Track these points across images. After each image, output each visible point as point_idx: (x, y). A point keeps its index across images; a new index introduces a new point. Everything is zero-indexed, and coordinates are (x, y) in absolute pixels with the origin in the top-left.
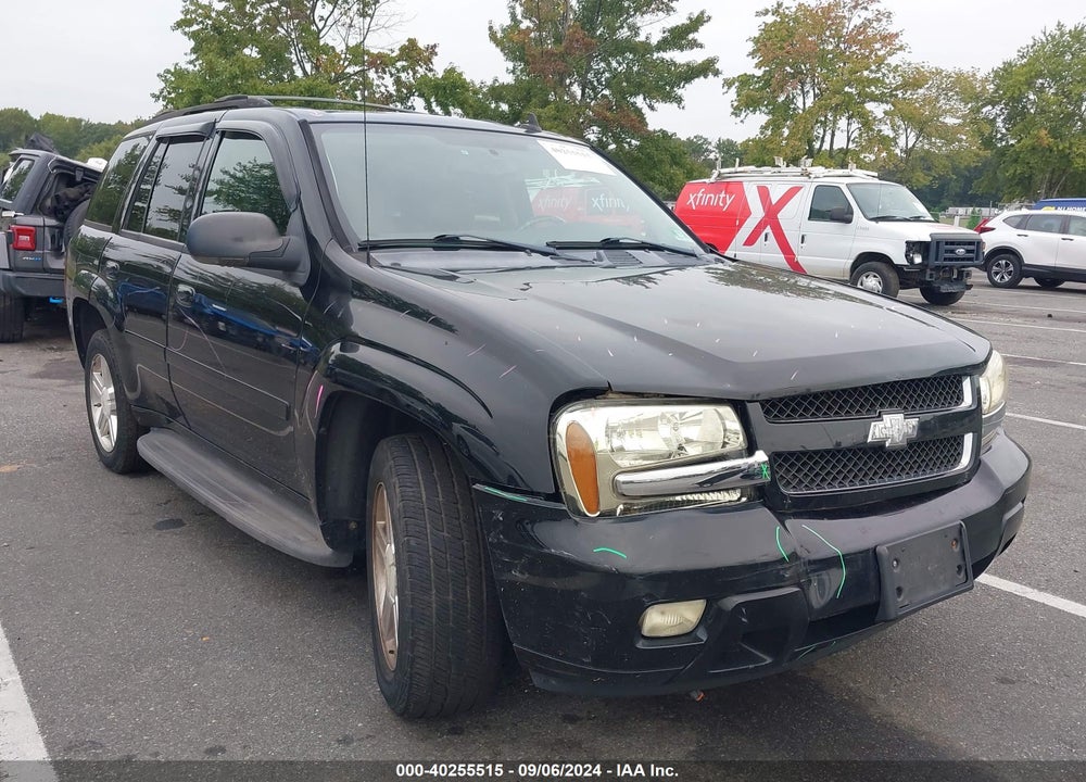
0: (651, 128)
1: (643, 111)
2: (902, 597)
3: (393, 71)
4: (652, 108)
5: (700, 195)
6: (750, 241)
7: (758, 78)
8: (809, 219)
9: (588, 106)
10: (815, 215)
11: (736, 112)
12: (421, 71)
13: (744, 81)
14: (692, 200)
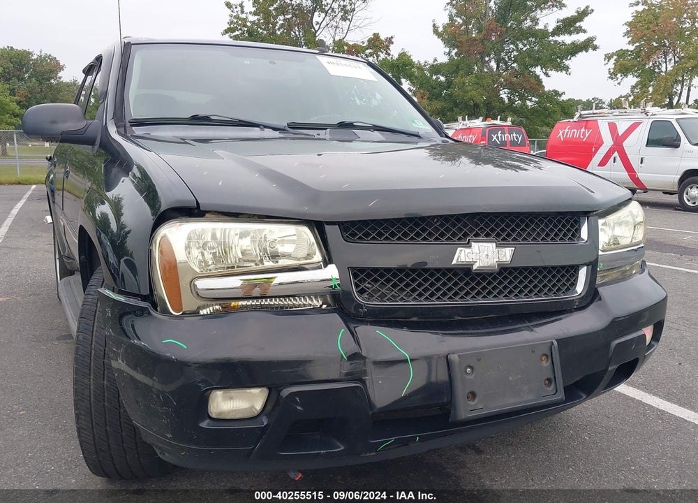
0: (546, 89)
1: (541, 78)
2: (475, 402)
3: (364, 56)
4: (547, 75)
5: (567, 130)
6: (603, 163)
7: (631, 51)
8: (646, 146)
9: (500, 75)
10: (651, 143)
11: (613, 75)
12: (382, 56)
13: (621, 54)
14: (561, 134)
